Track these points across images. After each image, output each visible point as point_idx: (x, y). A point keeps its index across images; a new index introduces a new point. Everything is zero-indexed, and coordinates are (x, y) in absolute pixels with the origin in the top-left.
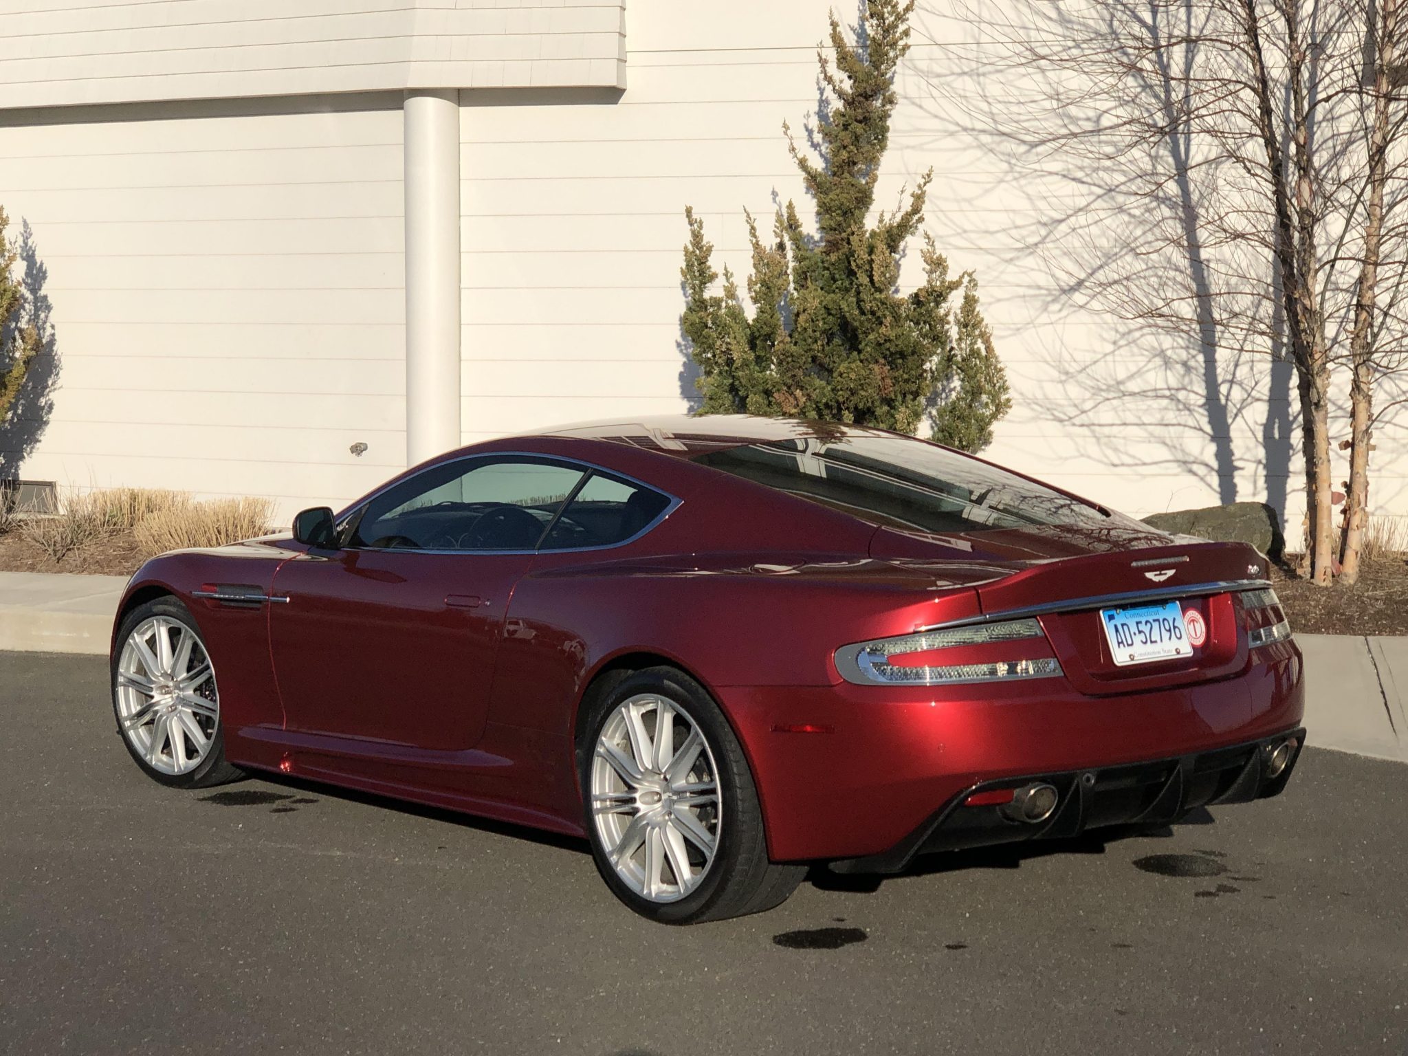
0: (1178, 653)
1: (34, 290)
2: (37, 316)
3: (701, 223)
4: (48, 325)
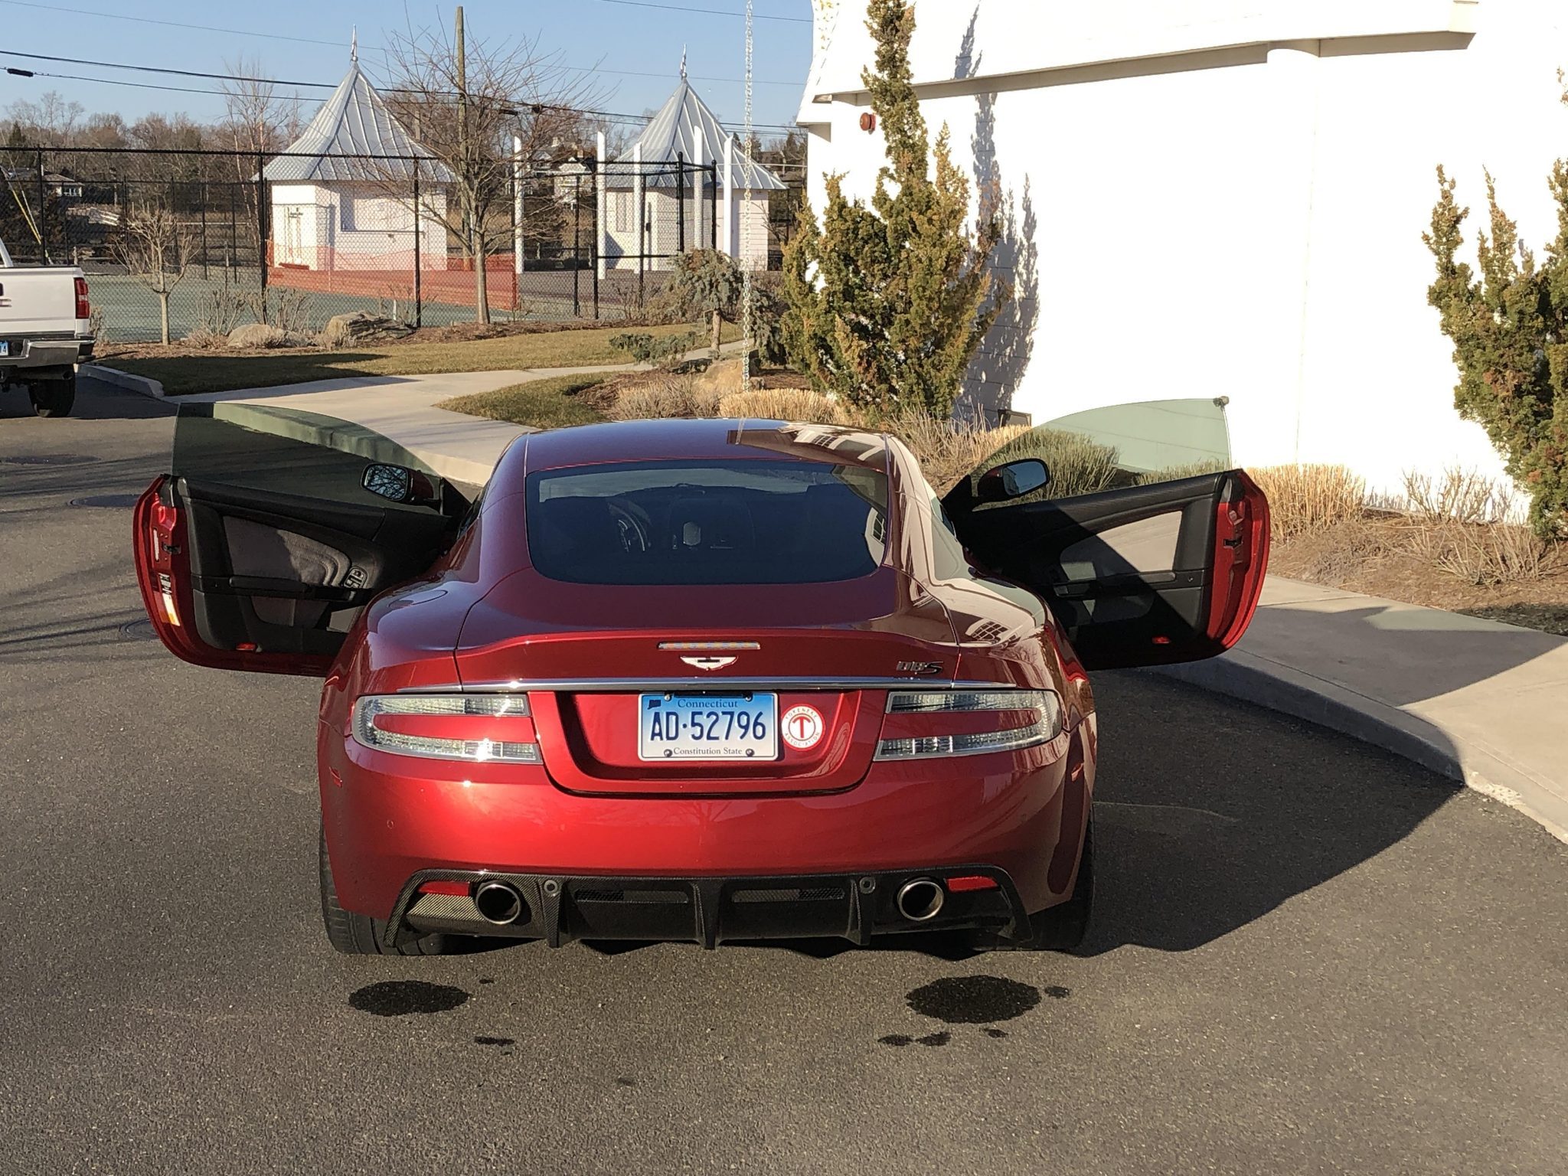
0: (751, 755)
1: (1029, 239)
2: (1029, 261)
3: (1453, 182)
4: (1034, 271)
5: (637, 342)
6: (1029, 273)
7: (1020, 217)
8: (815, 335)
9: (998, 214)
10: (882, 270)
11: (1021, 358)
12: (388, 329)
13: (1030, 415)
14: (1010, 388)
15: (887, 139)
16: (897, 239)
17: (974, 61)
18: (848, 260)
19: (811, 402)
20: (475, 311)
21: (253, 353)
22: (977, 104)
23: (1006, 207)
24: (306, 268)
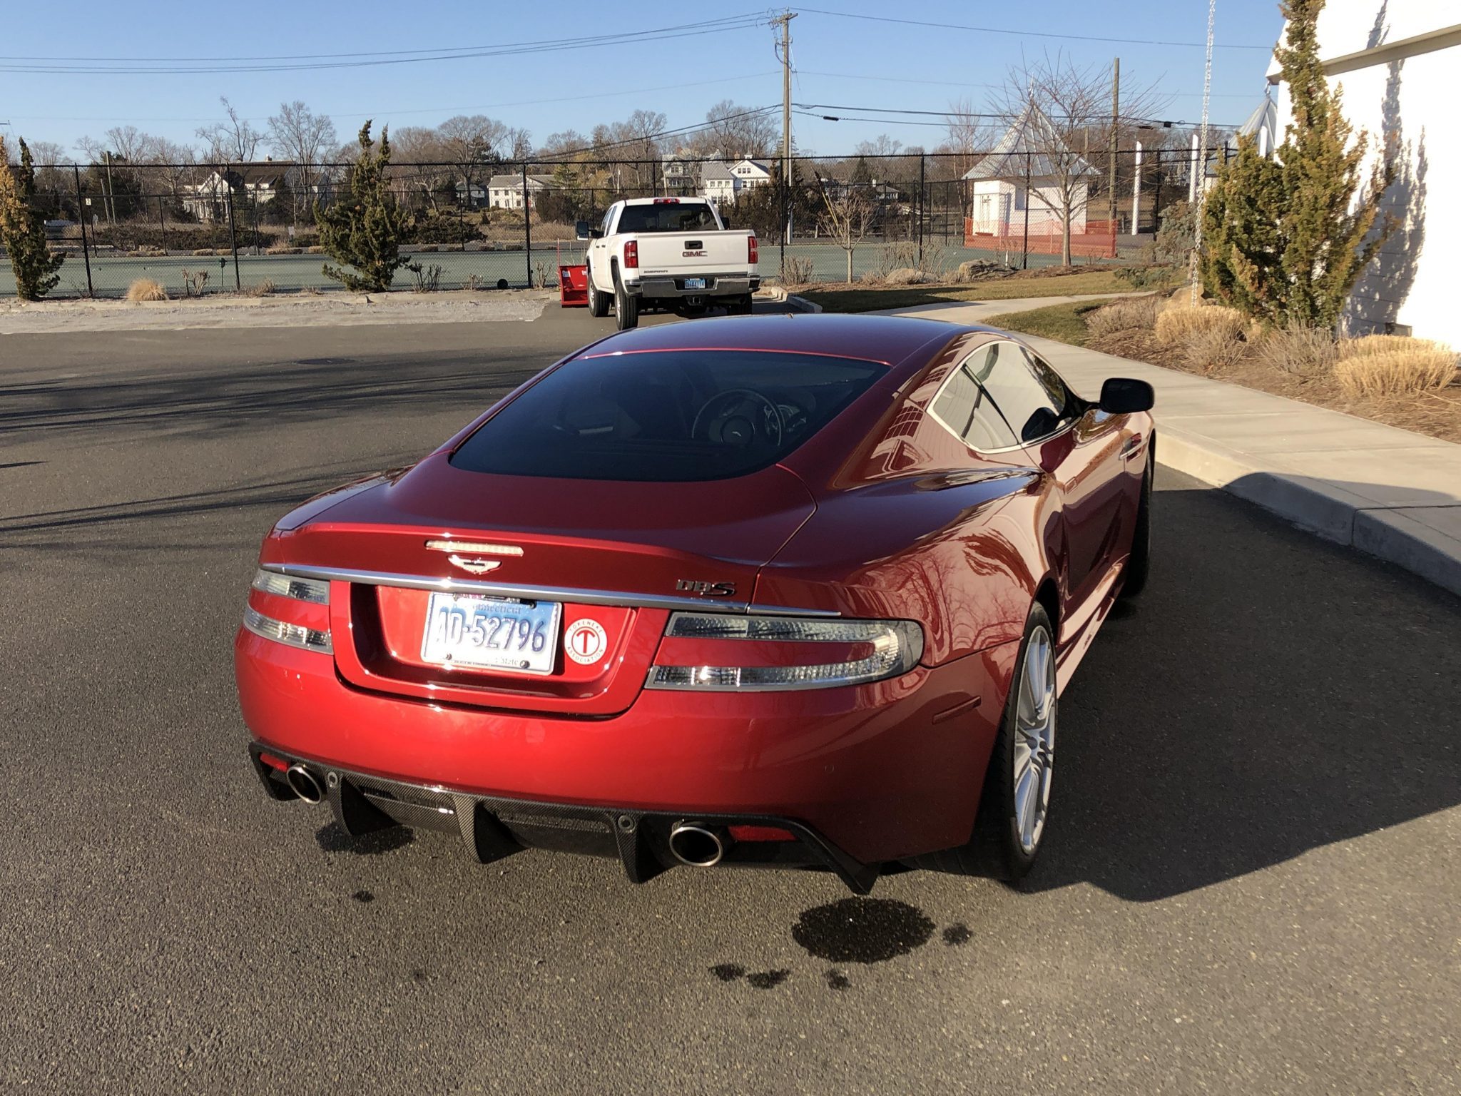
5: (1134, 273)
6: (1419, 209)
7: (1415, 162)
8: (1218, 261)
9: (1397, 161)
10: (1278, 208)
11: (1407, 281)
12: (997, 270)
13: (1410, 327)
14: (1397, 305)
15: (1292, 100)
16: (1290, 181)
17: (1382, 34)
18: (1251, 202)
19: (1231, 317)
20: (1061, 258)
21: (899, 287)
22: (1389, 71)
23: (1406, 154)
24: (991, 235)
